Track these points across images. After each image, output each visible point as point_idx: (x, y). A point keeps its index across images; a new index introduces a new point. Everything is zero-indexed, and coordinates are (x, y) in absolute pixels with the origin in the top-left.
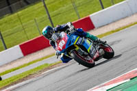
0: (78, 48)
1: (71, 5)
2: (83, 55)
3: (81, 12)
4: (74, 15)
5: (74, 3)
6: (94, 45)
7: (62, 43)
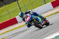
0: (35, 20)
1: (7, 12)
2: (38, 23)
3: (12, 15)
4: (8, 17)
5: (8, 11)
6: (42, 19)
7: (28, 18)
